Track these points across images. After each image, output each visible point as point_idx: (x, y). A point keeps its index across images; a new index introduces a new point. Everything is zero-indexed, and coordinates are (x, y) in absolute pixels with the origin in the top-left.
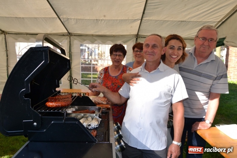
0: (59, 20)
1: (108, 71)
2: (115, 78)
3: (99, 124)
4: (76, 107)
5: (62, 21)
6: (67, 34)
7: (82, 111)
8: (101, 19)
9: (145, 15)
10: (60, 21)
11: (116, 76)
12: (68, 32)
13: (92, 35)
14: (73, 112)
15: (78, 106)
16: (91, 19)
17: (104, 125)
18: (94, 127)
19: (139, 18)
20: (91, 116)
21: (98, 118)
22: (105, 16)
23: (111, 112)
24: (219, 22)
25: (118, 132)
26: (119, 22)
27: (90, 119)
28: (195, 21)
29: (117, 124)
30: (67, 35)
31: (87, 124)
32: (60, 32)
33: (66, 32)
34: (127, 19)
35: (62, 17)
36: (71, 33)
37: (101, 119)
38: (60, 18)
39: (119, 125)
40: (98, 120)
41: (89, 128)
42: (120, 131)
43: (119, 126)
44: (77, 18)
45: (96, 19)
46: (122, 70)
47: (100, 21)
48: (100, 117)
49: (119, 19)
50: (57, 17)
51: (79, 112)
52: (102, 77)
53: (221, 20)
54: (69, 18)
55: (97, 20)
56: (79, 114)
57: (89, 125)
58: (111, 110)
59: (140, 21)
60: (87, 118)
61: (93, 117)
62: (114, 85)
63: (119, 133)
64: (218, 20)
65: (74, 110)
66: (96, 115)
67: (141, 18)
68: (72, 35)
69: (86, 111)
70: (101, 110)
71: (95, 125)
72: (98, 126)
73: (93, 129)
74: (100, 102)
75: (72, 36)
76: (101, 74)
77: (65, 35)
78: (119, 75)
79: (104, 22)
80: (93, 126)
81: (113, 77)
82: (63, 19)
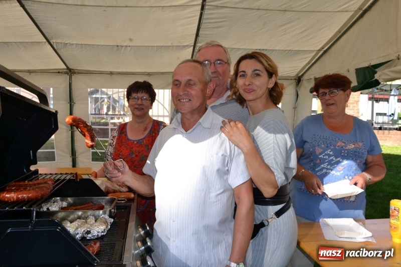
0: (50, 46)
1: (126, 132)
2: (137, 143)
3: (109, 229)
4: (70, 200)
5: (55, 48)
6: (65, 71)
7: (79, 207)
8: (125, 45)
9: (199, 39)
10: (52, 49)
11: (139, 140)
12: (68, 68)
13: (111, 72)
14: (63, 209)
15: (73, 198)
16: (106, 44)
17: (118, 230)
18: (98, 235)
19: (191, 43)
20: (94, 215)
21: (107, 217)
22: (131, 40)
23: (134, 206)
24: (320, 50)
25: (144, 243)
26: (156, 51)
27: (91, 220)
28: (282, 49)
29: (144, 228)
30: (65, 73)
31: (84, 231)
32: (53, 68)
33: (64, 67)
34: (170, 45)
35: (54, 41)
36: (73, 70)
37: (112, 220)
38: (52, 43)
39: (148, 228)
40: (106, 222)
41: (88, 238)
42: (148, 240)
43: (148, 231)
44: (83, 43)
45: (116, 44)
46: (152, 128)
47: (124, 47)
48: (110, 216)
49: (155, 45)
50: (45, 40)
51: (74, 208)
52: (114, 143)
53: (323, 48)
54: (67, 44)
55: (117, 46)
56: (72, 213)
57: (88, 232)
58: (135, 201)
59: (192, 48)
60: (86, 218)
61: (97, 217)
62: (134, 156)
63: (147, 243)
64: (318, 48)
65: (65, 204)
66: (104, 213)
67: (193, 44)
68: (74, 73)
69: (86, 205)
70: (115, 202)
71: (99, 232)
72: (105, 233)
73: (96, 239)
74: (115, 189)
75: (75, 75)
76: (113, 137)
77: (62, 73)
78: (144, 138)
79: (131, 50)
80: (95, 233)
81: (134, 141)
82: (56, 46)
